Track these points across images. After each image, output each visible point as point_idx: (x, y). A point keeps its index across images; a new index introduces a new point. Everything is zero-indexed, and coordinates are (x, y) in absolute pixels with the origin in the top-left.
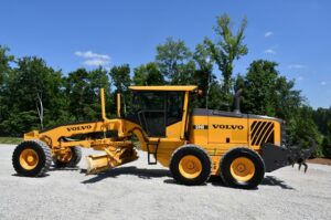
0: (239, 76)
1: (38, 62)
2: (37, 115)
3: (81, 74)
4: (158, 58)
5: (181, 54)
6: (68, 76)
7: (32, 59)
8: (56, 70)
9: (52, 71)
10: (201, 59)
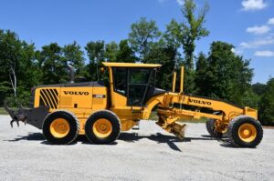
0: (201, 54)
1: (11, 35)
2: (11, 86)
3: (54, 48)
4: (130, 35)
5: (152, 34)
6: (41, 50)
7: (5, 32)
8: (29, 44)
9: (25, 44)
10: (170, 38)
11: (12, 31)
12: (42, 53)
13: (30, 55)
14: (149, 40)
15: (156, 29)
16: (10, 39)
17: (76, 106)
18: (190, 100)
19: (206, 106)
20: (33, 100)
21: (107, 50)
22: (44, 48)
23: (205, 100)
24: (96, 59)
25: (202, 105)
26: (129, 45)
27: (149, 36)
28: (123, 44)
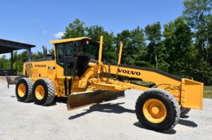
11: (99, 26)
12: (117, 39)
13: (109, 41)
16: (98, 32)
17: (40, 75)
18: (119, 70)
19: (135, 76)
22: (118, 35)
23: (134, 70)
25: (130, 76)
26: (185, 22)
27: (205, 9)
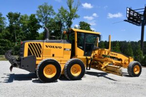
14: (48, 16)
15: (53, 10)
17: (53, 55)
20: (23, 51)
21: (22, 19)
23: (115, 53)
24: (14, 23)
25: (114, 56)
28: (32, 17)
